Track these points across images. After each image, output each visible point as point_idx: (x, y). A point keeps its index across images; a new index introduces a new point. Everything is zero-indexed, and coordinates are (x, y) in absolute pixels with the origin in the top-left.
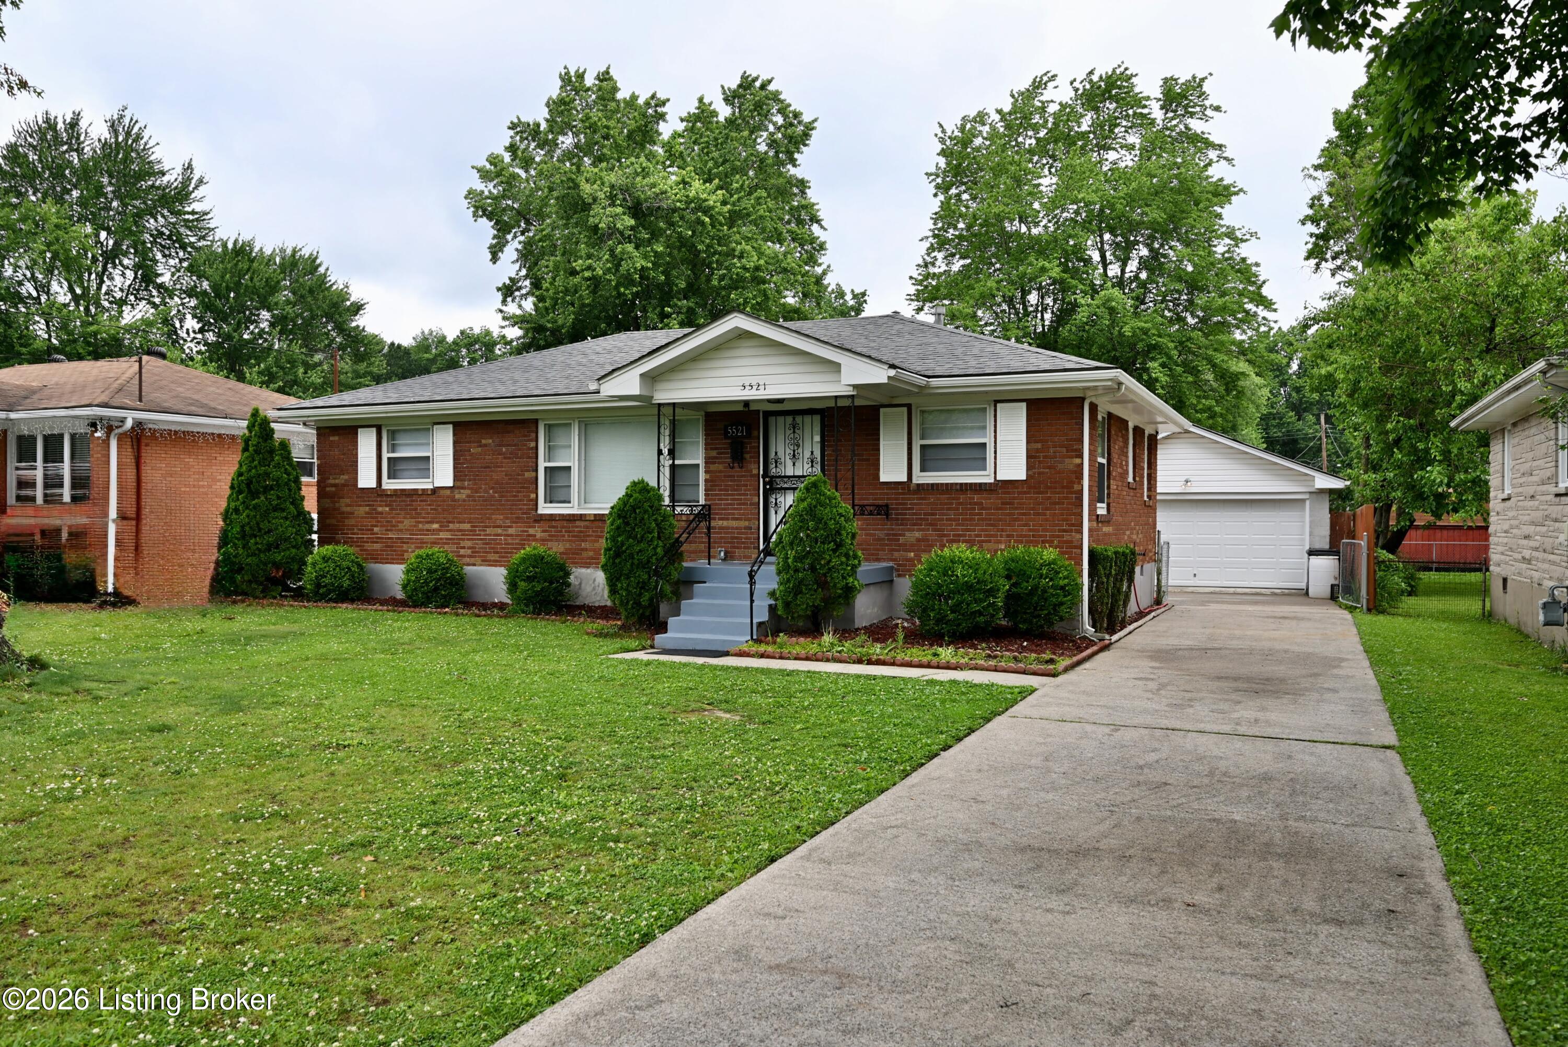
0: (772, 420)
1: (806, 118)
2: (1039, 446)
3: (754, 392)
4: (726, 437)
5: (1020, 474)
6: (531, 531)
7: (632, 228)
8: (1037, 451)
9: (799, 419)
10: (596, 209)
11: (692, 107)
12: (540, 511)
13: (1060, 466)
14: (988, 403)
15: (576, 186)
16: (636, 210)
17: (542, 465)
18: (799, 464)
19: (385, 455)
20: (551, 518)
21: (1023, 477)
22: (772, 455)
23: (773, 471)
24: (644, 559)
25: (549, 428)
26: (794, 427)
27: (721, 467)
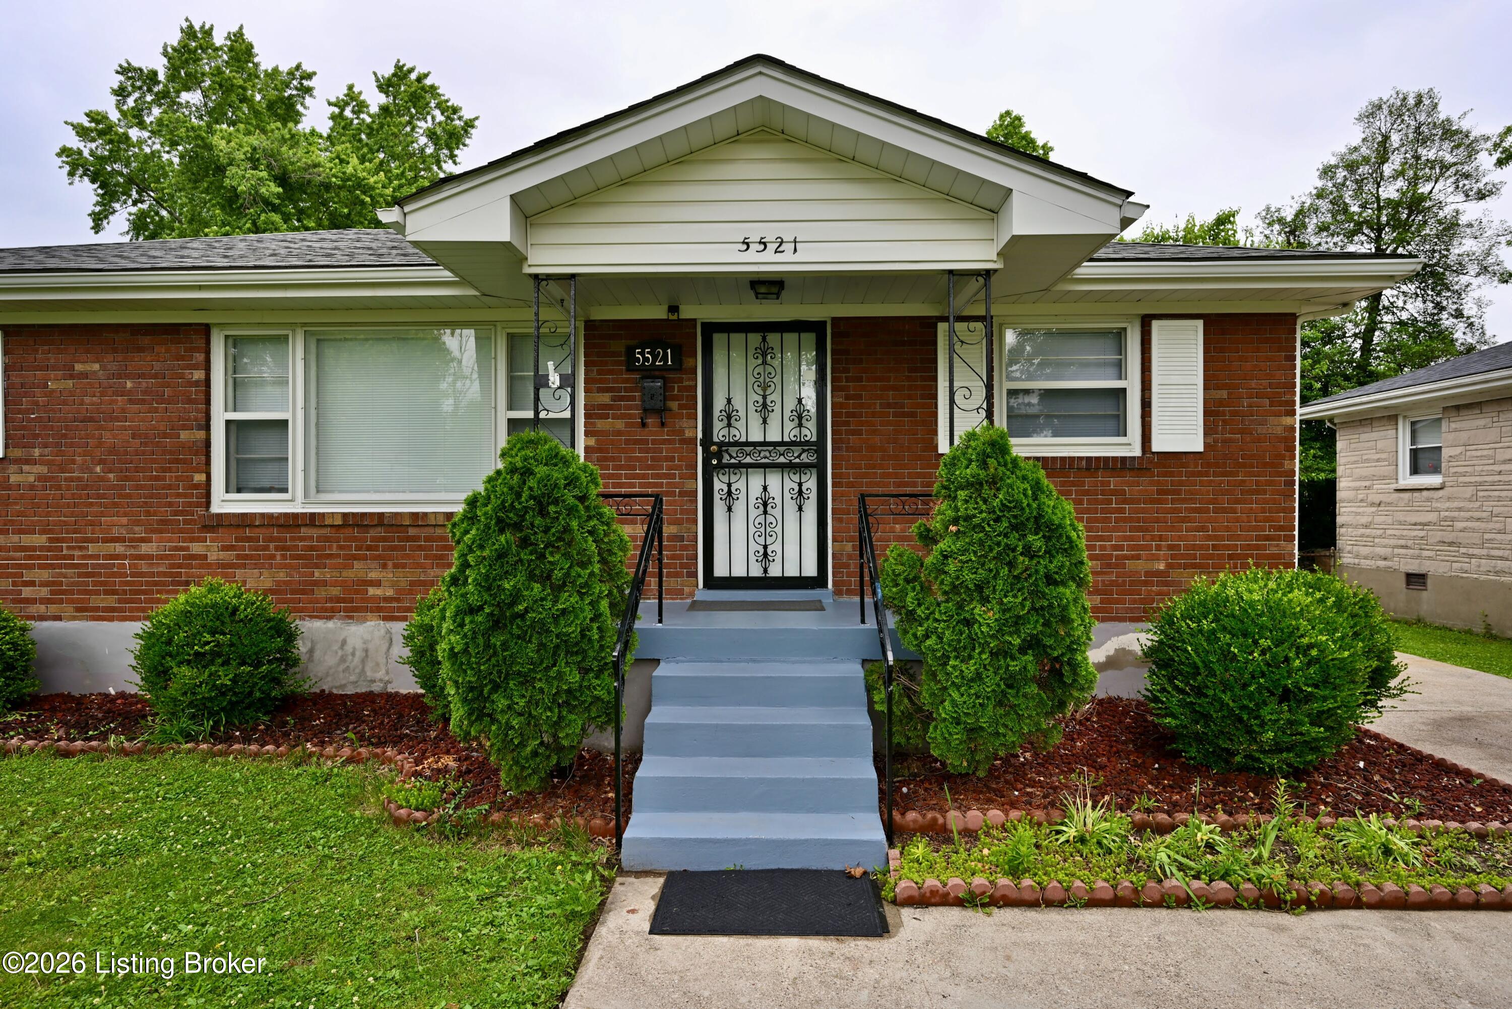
0: (719, 339)
2: (1224, 394)
3: (769, 255)
4: (631, 369)
5: (1195, 443)
6: (196, 548)
8: (1221, 402)
9: (773, 339)
12: (217, 508)
13: (1261, 430)
14: (1129, 317)
16: (280, 178)
17: (220, 416)
18: (774, 420)
20: (244, 521)
21: (1200, 448)
22: (719, 403)
23: (719, 433)
24: (573, 630)
25: (234, 342)
26: (764, 352)
27: (620, 424)
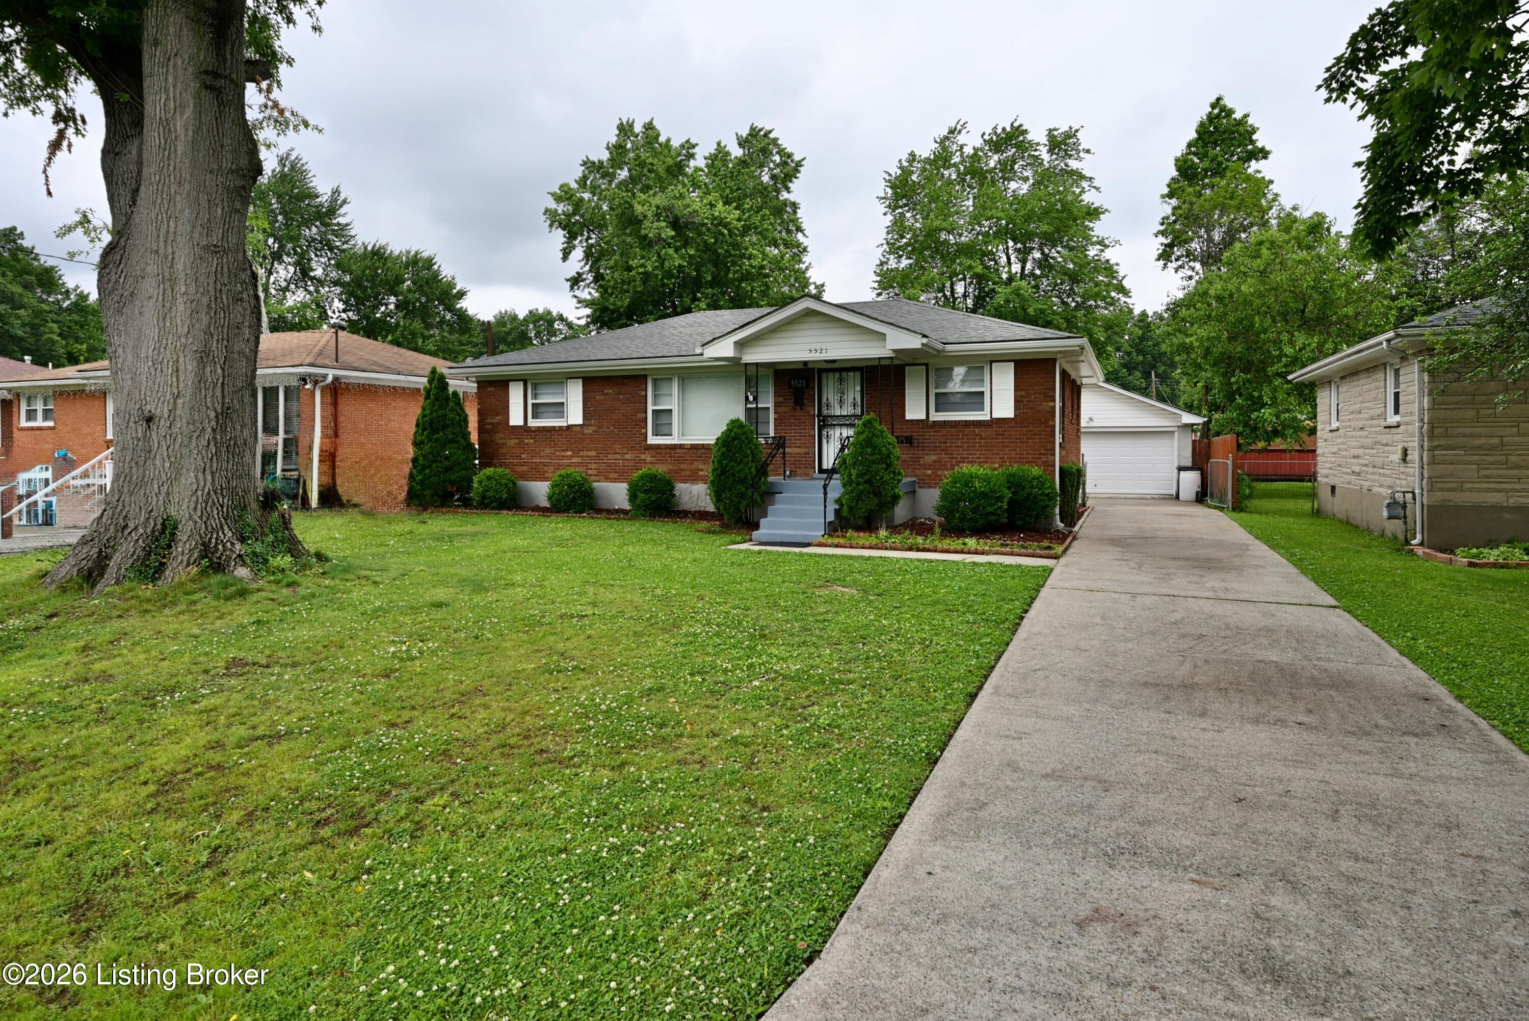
0: (824, 375)
1: (797, 158)
2: (1023, 393)
3: (818, 354)
4: (790, 387)
5: (1010, 414)
6: (643, 457)
7: (673, 237)
8: (1022, 397)
9: (844, 374)
10: (647, 223)
11: (712, 149)
12: (649, 442)
13: (1039, 408)
14: (985, 362)
15: (632, 206)
16: (675, 224)
17: (650, 408)
18: (845, 407)
19: (530, 402)
20: (658, 447)
21: (1011, 415)
22: (824, 400)
23: (825, 412)
25: (655, 381)
26: (841, 380)
27: (786, 409)
